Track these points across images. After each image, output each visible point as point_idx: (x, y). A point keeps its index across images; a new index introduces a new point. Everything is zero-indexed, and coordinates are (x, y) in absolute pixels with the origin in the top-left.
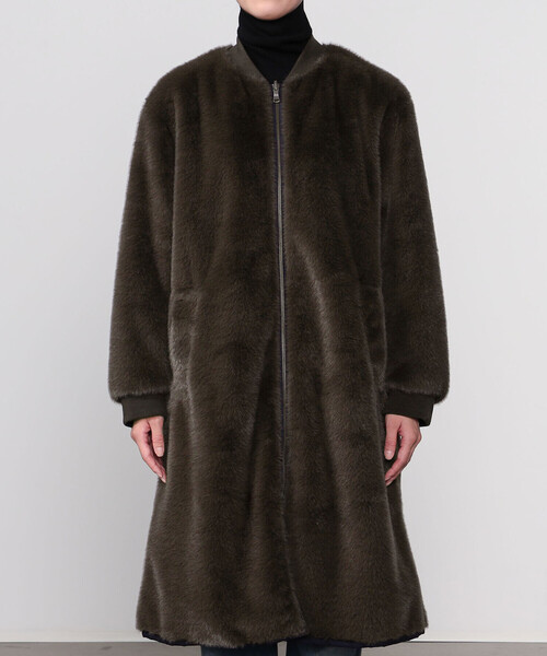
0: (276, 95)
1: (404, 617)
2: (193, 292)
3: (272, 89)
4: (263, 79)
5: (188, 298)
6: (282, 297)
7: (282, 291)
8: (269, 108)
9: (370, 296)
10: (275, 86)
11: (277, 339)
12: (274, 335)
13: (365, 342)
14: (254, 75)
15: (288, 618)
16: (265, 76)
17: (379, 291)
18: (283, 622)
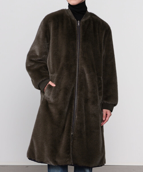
0: (79, 24)
1: (99, 161)
2: (55, 74)
3: (78, 22)
4: (76, 20)
5: (53, 75)
6: (77, 77)
7: (77, 75)
8: (77, 28)
9: (99, 79)
10: (79, 22)
11: (75, 88)
12: (74, 86)
13: (98, 91)
14: (73, 18)
15: (68, 159)
16: (76, 19)
17: (102, 77)
18: (67, 160)
